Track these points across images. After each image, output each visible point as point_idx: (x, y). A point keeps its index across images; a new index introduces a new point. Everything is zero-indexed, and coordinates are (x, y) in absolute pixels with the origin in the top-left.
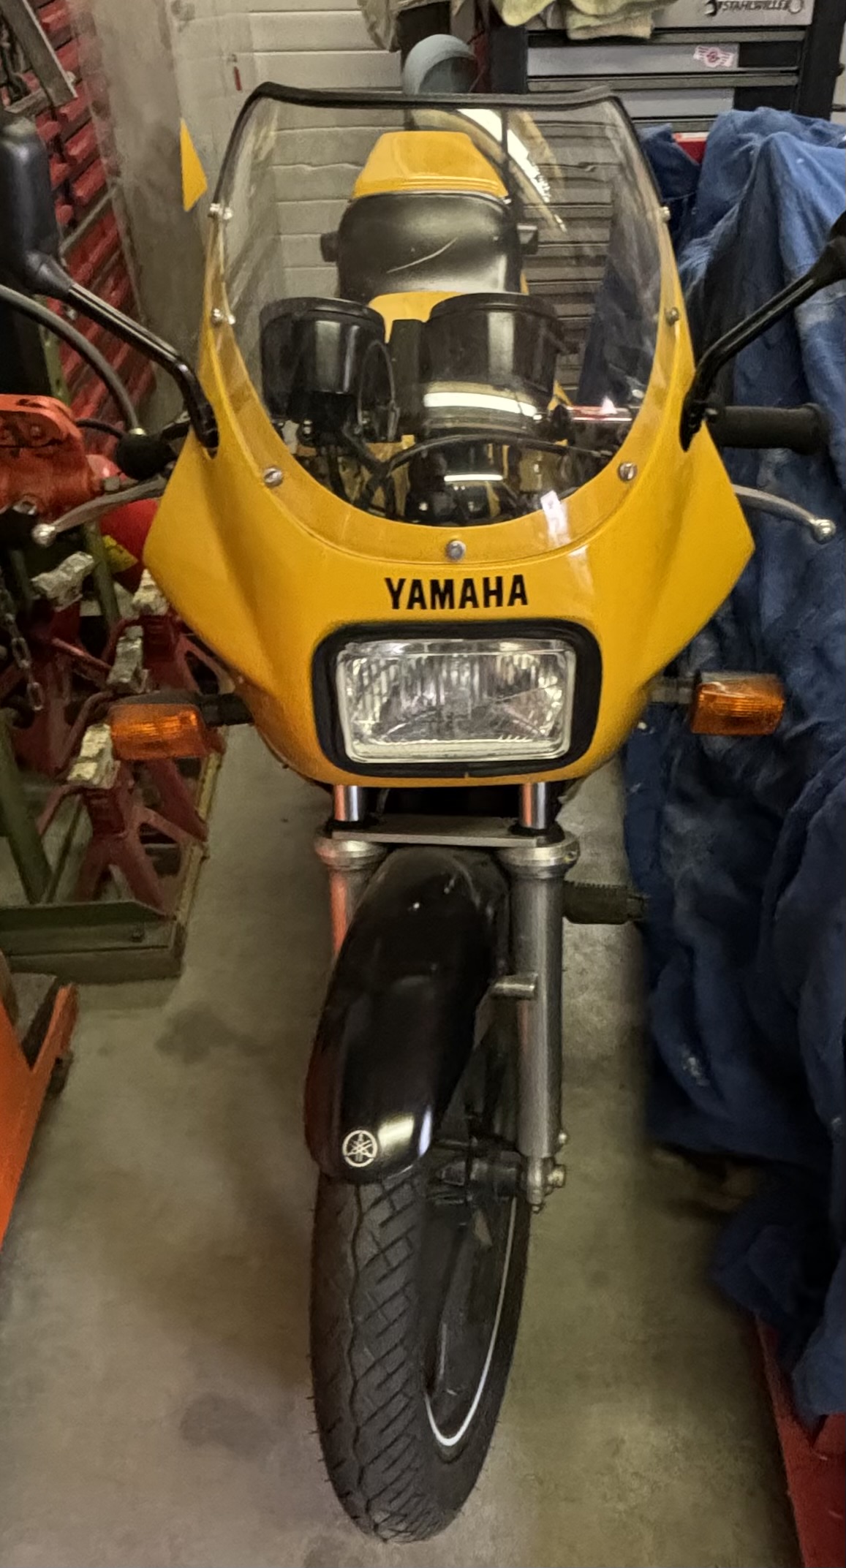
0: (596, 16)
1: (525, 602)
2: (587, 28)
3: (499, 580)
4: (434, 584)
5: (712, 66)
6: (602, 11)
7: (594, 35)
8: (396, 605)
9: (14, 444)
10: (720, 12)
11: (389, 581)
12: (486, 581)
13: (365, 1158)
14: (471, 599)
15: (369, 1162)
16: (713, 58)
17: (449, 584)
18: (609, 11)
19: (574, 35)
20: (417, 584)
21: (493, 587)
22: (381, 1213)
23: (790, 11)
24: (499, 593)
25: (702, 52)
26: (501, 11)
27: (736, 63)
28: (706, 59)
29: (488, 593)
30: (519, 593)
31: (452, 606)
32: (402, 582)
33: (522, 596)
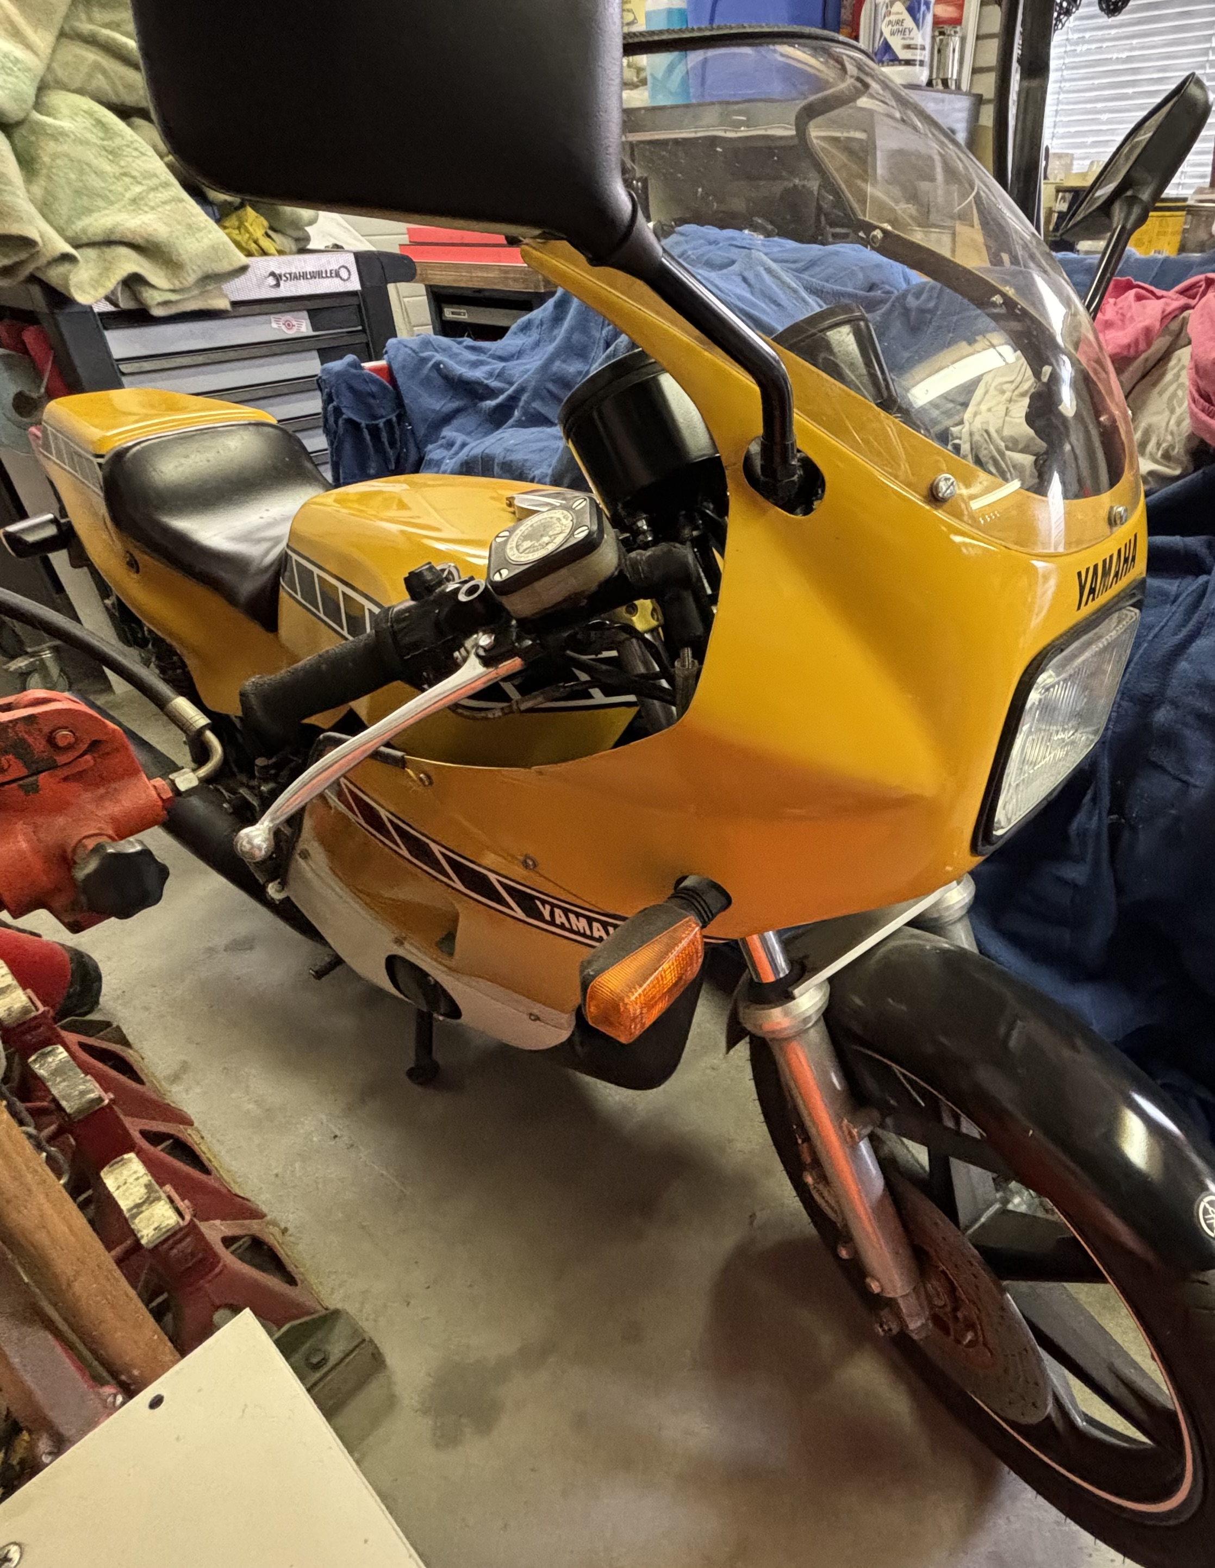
0: (173, 291)
2: (166, 303)
3: (1130, 544)
5: (291, 333)
6: (178, 285)
7: (173, 310)
9: (25, 772)
10: (282, 283)
12: (1126, 547)
16: (289, 326)
18: (186, 284)
19: (157, 312)
23: (341, 278)
25: (277, 321)
26: (69, 291)
27: (310, 328)
28: (283, 327)
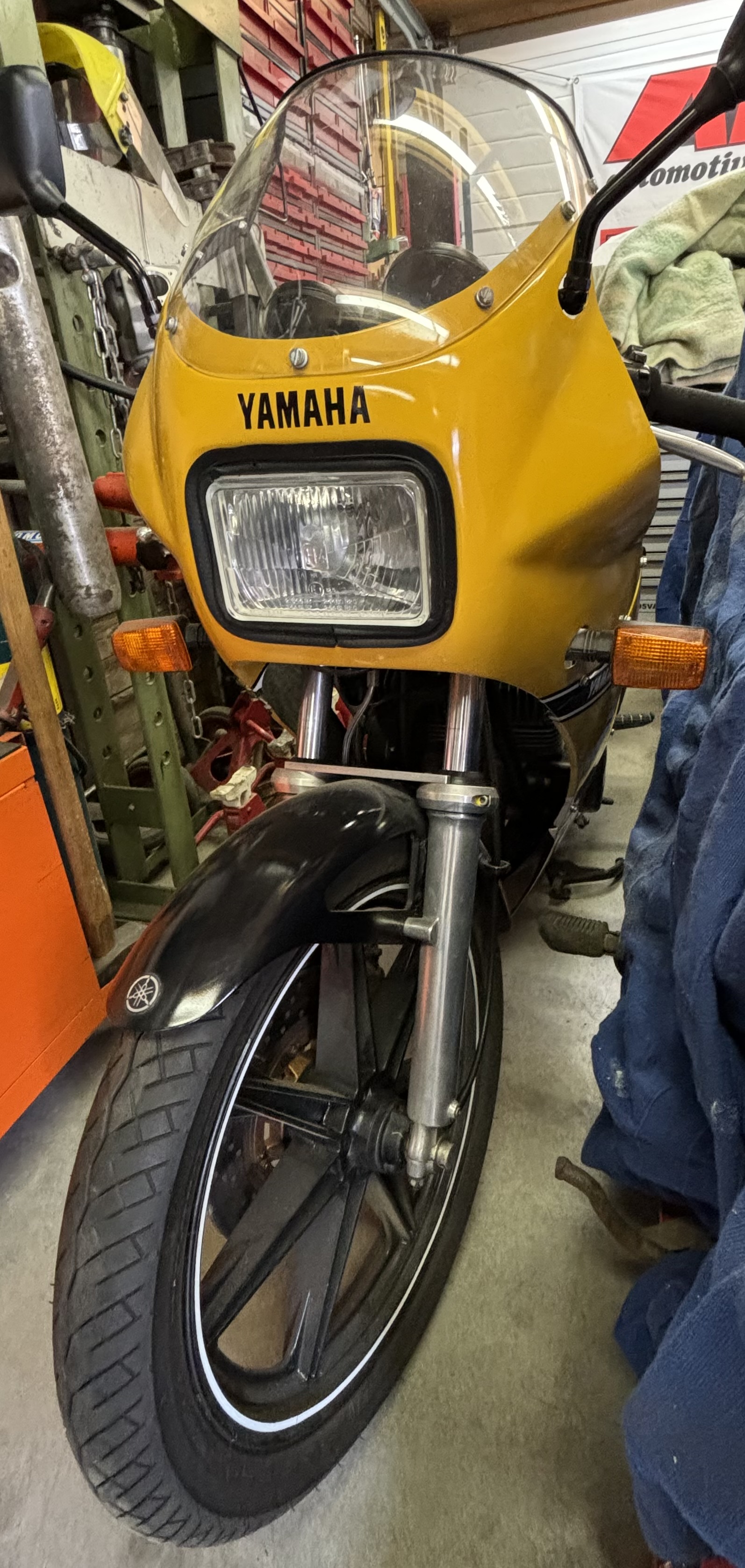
0: (693, 370)
1: (367, 420)
3: (340, 391)
4: (280, 396)
8: (248, 425)
11: (241, 397)
12: (327, 392)
13: (142, 1004)
14: (312, 414)
15: (146, 1007)
17: (293, 395)
18: (703, 365)
20: (265, 398)
21: (334, 400)
22: (147, 1074)
24: (340, 406)
29: (330, 407)
30: (361, 411)
31: (297, 424)
32: (252, 396)
33: (364, 411)
